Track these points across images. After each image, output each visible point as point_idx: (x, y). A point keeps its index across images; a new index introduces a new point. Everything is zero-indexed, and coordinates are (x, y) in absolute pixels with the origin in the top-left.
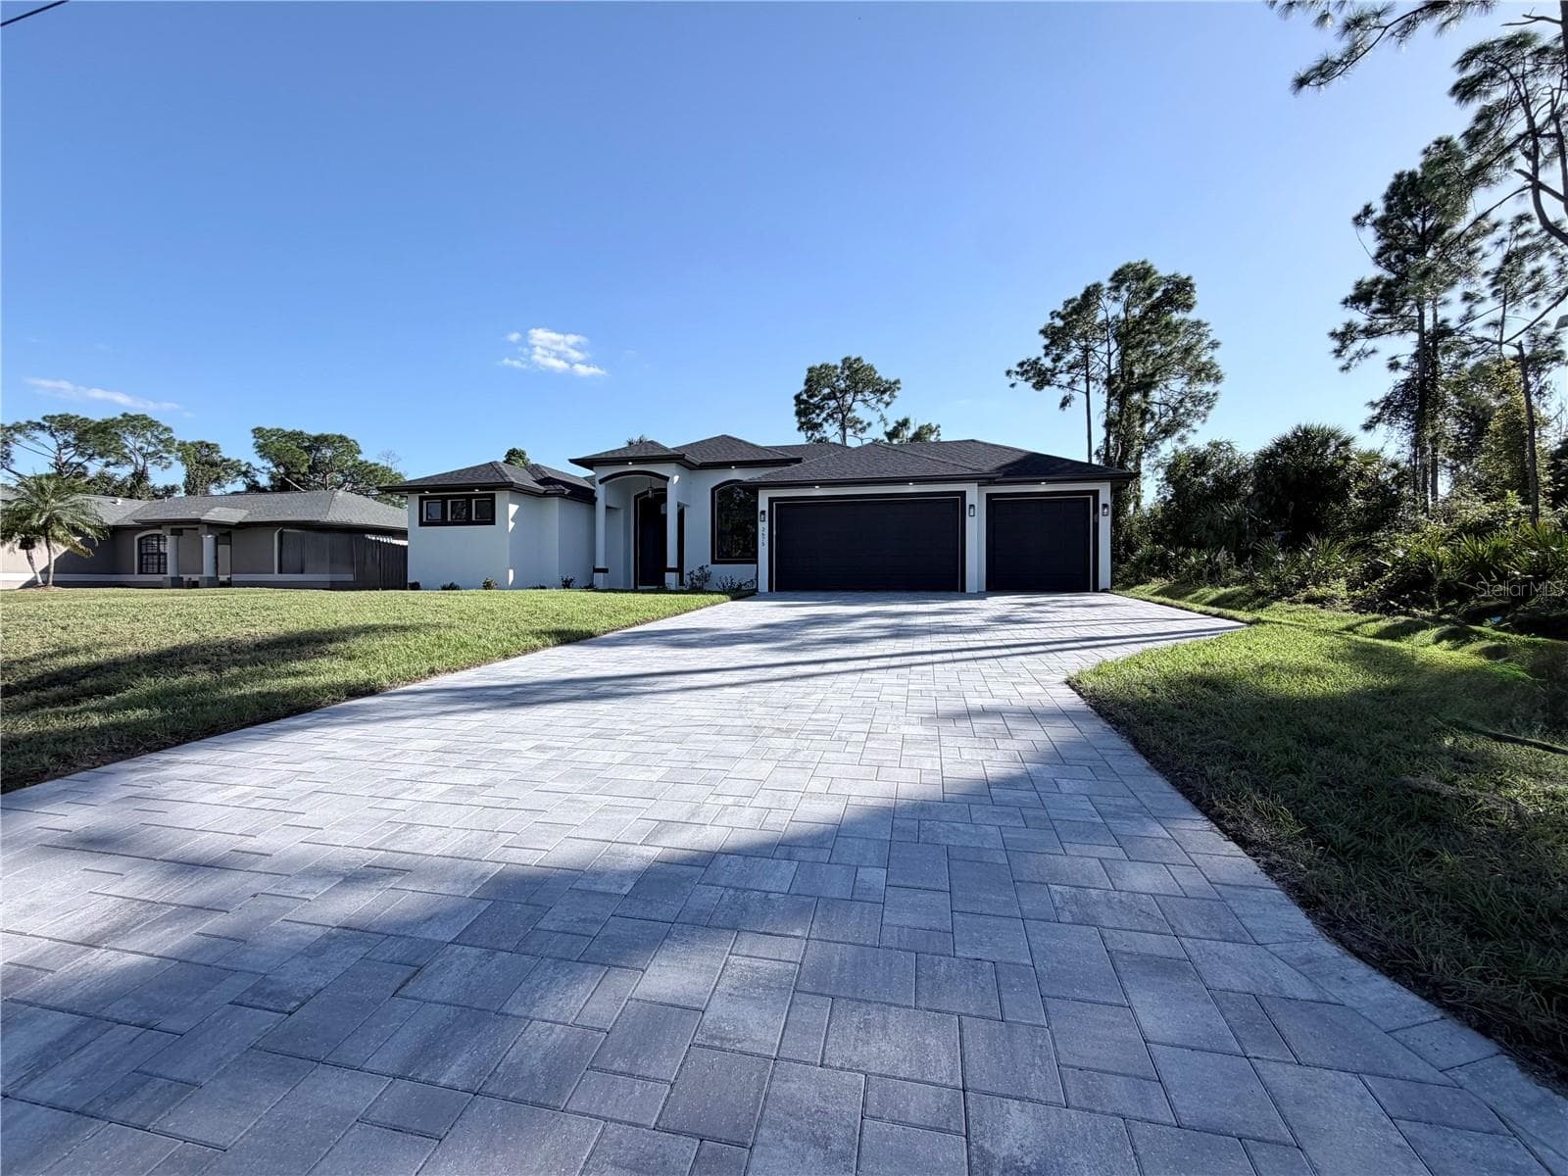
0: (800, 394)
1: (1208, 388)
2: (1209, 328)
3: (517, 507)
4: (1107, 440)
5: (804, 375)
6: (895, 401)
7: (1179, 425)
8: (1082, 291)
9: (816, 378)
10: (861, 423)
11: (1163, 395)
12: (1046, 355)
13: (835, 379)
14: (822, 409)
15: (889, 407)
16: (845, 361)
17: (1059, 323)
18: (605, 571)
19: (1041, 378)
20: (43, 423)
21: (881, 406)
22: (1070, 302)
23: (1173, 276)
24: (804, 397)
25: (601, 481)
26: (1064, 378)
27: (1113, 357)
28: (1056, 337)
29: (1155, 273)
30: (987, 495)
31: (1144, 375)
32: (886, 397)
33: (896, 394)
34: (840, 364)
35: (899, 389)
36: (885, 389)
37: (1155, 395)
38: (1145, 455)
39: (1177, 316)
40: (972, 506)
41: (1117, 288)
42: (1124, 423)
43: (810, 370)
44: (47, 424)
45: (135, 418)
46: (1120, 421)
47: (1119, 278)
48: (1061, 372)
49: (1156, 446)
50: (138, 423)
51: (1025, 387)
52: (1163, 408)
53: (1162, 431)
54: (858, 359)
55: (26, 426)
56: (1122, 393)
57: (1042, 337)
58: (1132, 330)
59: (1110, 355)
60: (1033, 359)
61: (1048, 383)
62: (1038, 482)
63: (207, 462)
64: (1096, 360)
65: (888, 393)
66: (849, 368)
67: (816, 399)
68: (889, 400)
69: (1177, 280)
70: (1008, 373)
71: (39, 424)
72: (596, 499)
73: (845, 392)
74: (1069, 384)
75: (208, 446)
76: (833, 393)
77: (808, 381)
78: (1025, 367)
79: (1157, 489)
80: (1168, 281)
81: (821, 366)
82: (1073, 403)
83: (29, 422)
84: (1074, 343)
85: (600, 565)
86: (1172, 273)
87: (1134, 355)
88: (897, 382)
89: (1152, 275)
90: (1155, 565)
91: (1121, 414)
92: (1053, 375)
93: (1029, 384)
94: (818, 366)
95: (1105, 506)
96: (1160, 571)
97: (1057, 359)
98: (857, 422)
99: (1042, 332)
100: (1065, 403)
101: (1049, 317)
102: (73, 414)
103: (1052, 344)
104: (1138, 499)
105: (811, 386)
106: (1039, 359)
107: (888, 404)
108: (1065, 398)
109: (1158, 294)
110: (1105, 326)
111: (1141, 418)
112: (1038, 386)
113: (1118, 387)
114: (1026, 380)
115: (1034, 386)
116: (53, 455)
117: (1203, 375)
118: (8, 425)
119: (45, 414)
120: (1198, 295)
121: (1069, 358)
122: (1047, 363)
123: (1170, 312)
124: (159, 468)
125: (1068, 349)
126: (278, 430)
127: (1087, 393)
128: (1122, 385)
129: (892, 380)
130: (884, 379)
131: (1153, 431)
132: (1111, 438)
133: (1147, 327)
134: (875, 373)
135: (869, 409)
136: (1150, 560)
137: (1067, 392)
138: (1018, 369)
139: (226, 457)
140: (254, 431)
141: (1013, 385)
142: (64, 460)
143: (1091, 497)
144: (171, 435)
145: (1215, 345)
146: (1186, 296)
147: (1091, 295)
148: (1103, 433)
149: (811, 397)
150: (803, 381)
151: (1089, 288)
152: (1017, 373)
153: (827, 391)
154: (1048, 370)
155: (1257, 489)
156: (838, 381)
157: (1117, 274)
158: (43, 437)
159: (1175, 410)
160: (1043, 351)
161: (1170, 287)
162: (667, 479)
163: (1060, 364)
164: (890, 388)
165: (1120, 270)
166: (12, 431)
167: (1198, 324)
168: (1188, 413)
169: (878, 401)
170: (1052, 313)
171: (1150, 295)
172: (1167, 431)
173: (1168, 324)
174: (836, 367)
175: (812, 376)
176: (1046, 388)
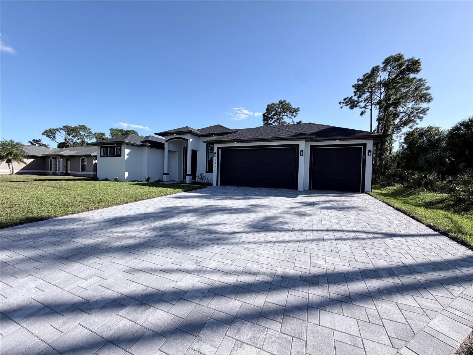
0: (265, 114)
1: (424, 105)
2: (426, 81)
3: (129, 150)
4: (378, 126)
5: (266, 107)
6: (298, 115)
7: (410, 121)
8: (371, 69)
9: (270, 108)
10: (286, 123)
11: (404, 109)
12: (355, 95)
13: (277, 108)
14: (272, 119)
15: (296, 117)
16: (280, 102)
17: (361, 83)
18: (167, 174)
19: (352, 104)
20: (63, 128)
21: (292, 117)
22: (365, 75)
23: (412, 59)
24: (266, 114)
25: (166, 141)
26: (362, 104)
27: (382, 94)
28: (359, 89)
29: (403, 58)
30: (311, 146)
31: (395, 99)
32: (294, 114)
33: (298, 112)
34: (278, 103)
35: (299, 111)
36: (294, 111)
37: (400, 109)
38: (395, 132)
39: (412, 76)
40: (302, 151)
41: (386, 66)
42: (385, 119)
43: (268, 105)
44: (64, 128)
45: (82, 126)
46: (384, 118)
47: (387, 62)
48: (361, 102)
49: (400, 129)
50: (83, 128)
51: (347, 108)
52: (404, 114)
53: (403, 124)
54: (284, 101)
55: (59, 129)
56: (385, 107)
57: (354, 88)
58: (391, 82)
59: (381, 93)
60: (350, 97)
61: (356, 106)
62: (335, 140)
63: (102, 139)
64: (376, 97)
65: (295, 112)
66: (281, 104)
67: (270, 115)
68: (295, 115)
69: (413, 60)
70: (340, 103)
71: (62, 128)
72: (164, 148)
73: (280, 113)
74: (364, 106)
75: (102, 134)
76: (276, 113)
77: (267, 109)
78: (347, 100)
79: (399, 146)
80: (409, 61)
81: (272, 104)
82: (365, 113)
83: (60, 128)
84: (366, 90)
85: (166, 172)
86: (411, 58)
87: (391, 92)
88: (298, 108)
89: (402, 59)
90: (396, 178)
91: (384, 116)
92: (358, 103)
93: (348, 107)
94: (271, 104)
95: (369, 151)
96: (399, 180)
97: (360, 96)
98: (284, 123)
99: (353, 86)
100: (362, 113)
101: (357, 81)
102: (69, 125)
103: (357, 91)
104: (391, 150)
105: (268, 111)
106: (352, 97)
107: (295, 116)
108: (362, 111)
109: (404, 67)
110: (380, 83)
111: (393, 117)
112: (352, 108)
113: (383, 105)
114: (347, 106)
115: (350, 108)
116: (64, 137)
117: (423, 99)
118: (54, 129)
119: (63, 126)
120: (422, 66)
121: (365, 96)
122: (355, 98)
123: (409, 74)
124: (89, 140)
125: (364, 93)
126: (117, 129)
127: (371, 109)
128: (385, 104)
129: (296, 108)
130: (293, 108)
131: (399, 123)
132: (380, 126)
133: (398, 81)
134: (291, 105)
135: (288, 118)
136: (394, 175)
137: (363, 109)
138: (344, 101)
139: (107, 137)
140: (110, 129)
141: (341, 108)
142: (67, 138)
143: (362, 147)
144: (90, 130)
145: (428, 88)
146: (417, 67)
147: (375, 70)
148: (377, 124)
149: (268, 114)
150: (266, 109)
151: (374, 68)
152: (343, 103)
153: (274, 112)
154: (356, 101)
155: (448, 145)
156: (278, 109)
157: (386, 60)
158: (63, 132)
159: (409, 115)
160: (354, 94)
161: (409, 64)
162: (187, 140)
163: (360, 99)
164: (296, 111)
165: (388, 58)
166: (56, 130)
167: (421, 80)
168: (415, 116)
169: (291, 115)
170: (358, 80)
171: (400, 67)
172: (405, 123)
173: (408, 79)
174: (277, 104)
175: (269, 107)
176: (355, 108)
